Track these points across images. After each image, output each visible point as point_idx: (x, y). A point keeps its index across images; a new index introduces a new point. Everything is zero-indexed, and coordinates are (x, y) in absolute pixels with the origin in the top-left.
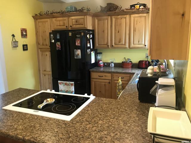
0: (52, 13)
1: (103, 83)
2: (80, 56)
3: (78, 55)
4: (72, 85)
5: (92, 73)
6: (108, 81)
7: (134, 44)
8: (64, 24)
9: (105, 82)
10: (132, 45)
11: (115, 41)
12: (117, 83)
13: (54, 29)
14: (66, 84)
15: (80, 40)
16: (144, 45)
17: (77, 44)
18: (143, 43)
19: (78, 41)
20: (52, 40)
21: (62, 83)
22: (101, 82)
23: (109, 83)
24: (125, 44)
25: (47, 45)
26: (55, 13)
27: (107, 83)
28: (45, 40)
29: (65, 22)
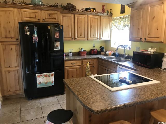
0: (20, 3)
1: (75, 69)
2: (59, 48)
3: (57, 46)
4: (52, 75)
5: (65, 62)
6: (79, 66)
7: (90, 37)
8: (35, 16)
9: (76, 68)
10: (89, 38)
11: (77, 35)
12: (86, 67)
13: (22, 21)
14: (45, 76)
15: (59, 33)
16: (97, 38)
17: (56, 37)
18: (96, 37)
19: (57, 34)
20: (27, 33)
21: (41, 75)
22: (73, 69)
23: (80, 68)
24: (85, 38)
25: (11, 38)
26: (24, 4)
27: (78, 69)
28: (9, 32)
29: (37, 14)
